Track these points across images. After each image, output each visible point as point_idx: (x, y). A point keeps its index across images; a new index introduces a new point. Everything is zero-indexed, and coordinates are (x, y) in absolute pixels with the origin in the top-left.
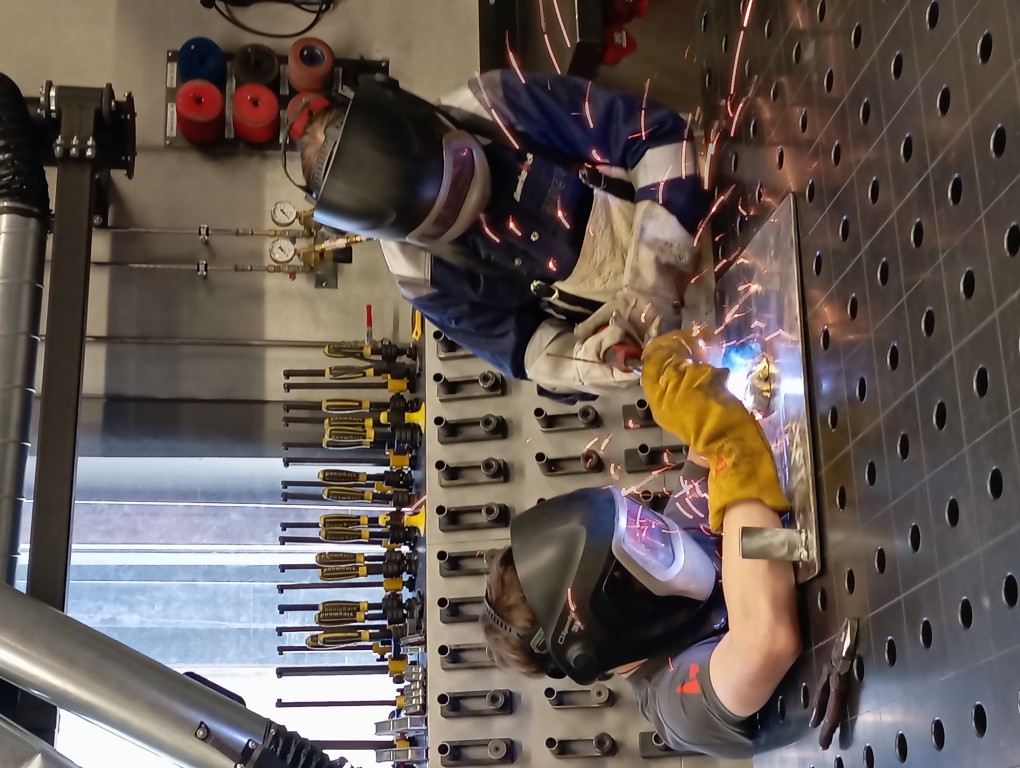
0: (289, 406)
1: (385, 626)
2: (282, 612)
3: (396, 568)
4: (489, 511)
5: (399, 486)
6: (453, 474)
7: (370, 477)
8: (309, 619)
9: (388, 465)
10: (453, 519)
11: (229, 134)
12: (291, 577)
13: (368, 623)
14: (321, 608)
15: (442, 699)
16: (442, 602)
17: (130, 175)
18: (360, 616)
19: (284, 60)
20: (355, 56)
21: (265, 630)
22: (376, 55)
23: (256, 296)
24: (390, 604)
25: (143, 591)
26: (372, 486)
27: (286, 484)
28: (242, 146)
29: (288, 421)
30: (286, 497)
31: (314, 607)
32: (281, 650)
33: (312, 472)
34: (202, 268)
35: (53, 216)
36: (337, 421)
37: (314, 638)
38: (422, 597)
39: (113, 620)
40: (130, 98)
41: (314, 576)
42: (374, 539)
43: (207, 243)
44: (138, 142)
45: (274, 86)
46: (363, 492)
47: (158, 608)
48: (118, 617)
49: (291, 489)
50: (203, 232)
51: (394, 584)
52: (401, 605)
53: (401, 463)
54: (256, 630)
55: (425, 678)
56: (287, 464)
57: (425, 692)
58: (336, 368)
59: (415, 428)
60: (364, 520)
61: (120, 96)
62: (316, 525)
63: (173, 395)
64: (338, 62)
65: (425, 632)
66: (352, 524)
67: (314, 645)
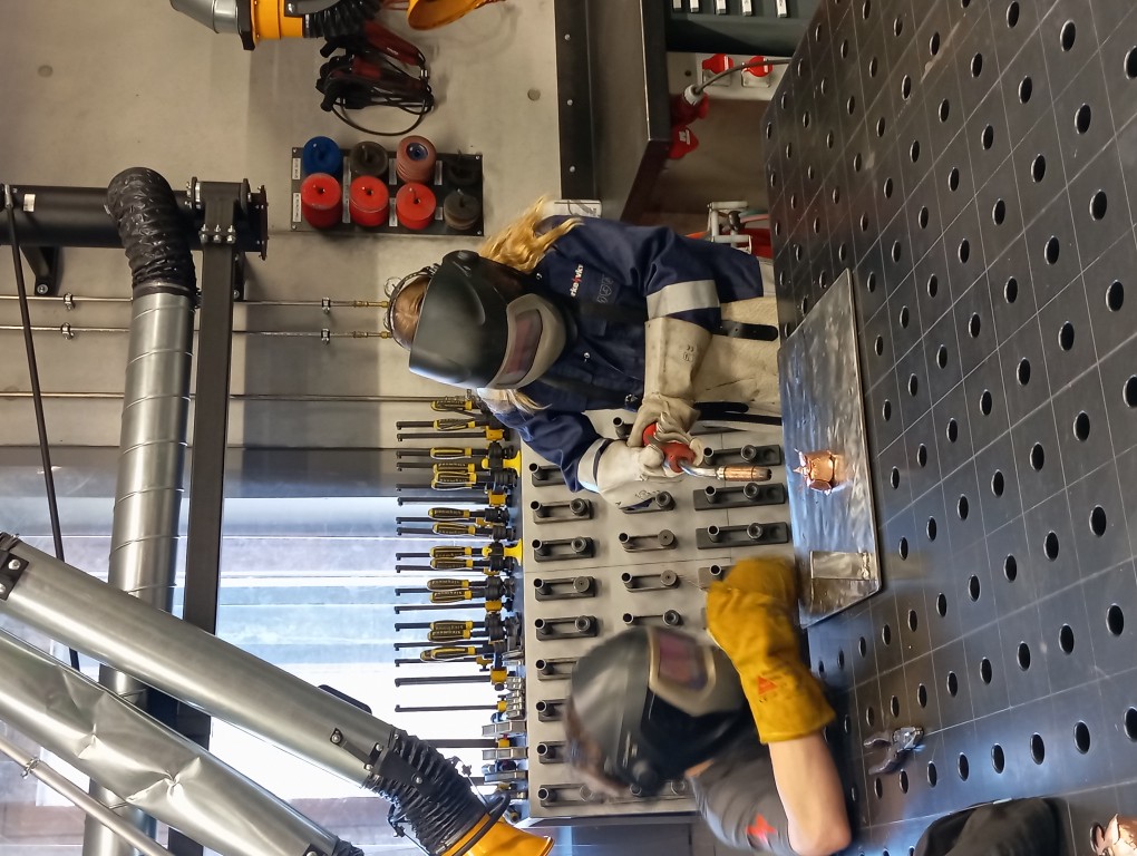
0: (401, 453)
1: (487, 641)
2: (398, 630)
3: (496, 592)
4: (578, 544)
5: (498, 521)
6: (545, 512)
7: (472, 514)
8: (422, 635)
9: (488, 503)
10: (546, 551)
11: (347, 219)
12: (406, 600)
13: (472, 639)
14: (432, 626)
15: (540, 706)
16: (538, 623)
17: (264, 257)
18: (466, 633)
19: (393, 155)
20: (454, 151)
21: (384, 646)
22: (472, 151)
23: (372, 358)
24: (491, 622)
25: (278, 613)
26: (474, 521)
27: (400, 520)
28: (357, 229)
29: (401, 466)
30: (401, 531)
31: (426, 625)
32: (398, 662)
33: (423, 509)
34: (325, 335)
35: (200, 294)
36: (444, 467)
37: (427, 653)
38: (520, 616)
39: (254, 638)
40: (263, 189)
41: (426, 599)
42: (477, 566)
43: (328, 313)
44: (269, 227)
45: (385, 178)
46: (467, 527)
47: (292, 627)
48: (259, 636)
49: (404, 525)
50: (326, 303)
51: (494, 605)
52: (501, 624)
53: (499, 501)
54: (375, 646)
55: (524, 687)
56: (401, 504)
57: (524, 700)
58: (443, 421)
59: (512, 472)
60: (468, 551)
61: (255, 189)
62: (427, 555)
63: (302, 444)
64: (439, 156)
65: (523, 648)
66: (458, 554)
67: (427, 657)
